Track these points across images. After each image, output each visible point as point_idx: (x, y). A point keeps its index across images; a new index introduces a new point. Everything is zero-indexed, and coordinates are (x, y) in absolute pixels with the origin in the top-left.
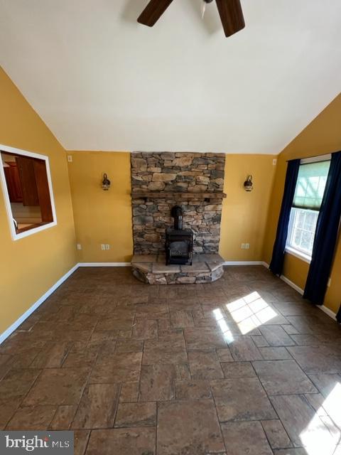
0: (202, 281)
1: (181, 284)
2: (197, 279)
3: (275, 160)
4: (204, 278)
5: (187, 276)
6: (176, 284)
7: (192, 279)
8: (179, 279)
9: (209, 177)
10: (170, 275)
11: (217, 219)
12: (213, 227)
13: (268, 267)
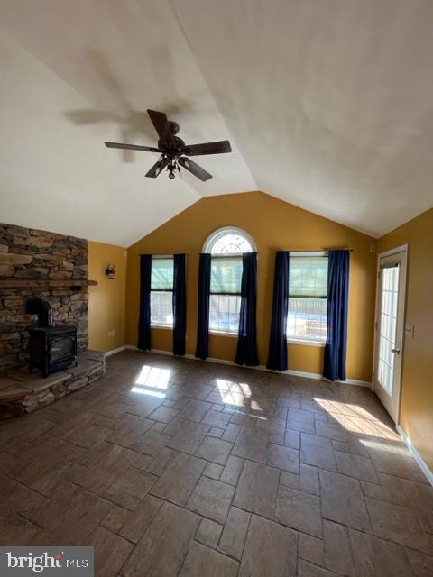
0: (96, 378)
1: (72, 392)
2: (89, 378)
3: (126, 252)
4: (96, 375)
5: (78, 379)
6: (67, 395)
7: (85, 380)
8: (70, 387)
9: (74, 263)
10: (57, 387)
11: (84, 310)
12: (81, 319)
13: (134, 348)
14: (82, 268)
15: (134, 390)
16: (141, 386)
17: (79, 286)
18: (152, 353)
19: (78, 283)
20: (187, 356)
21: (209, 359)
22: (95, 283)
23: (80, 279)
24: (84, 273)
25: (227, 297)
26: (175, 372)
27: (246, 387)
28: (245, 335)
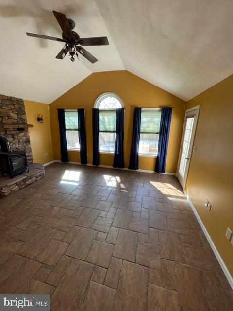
0: (40, 178)
1: (28, 185)
2: (37, 177)
3: (48, 107)
4: (40, 176)
5: (31, 178)
6: (25, 186)
7: (34, 179)
8: (27, 183)
9: (17, 114)
10: (20, 183)
11: (28, 141)
12: (26, 147)
13: (60, 161)
14: (23, 117)
15: (62, 182)
16: (65, 180)
17: (23, 128)
18: (70, 164)
19: (22, 126)
20: (88, 164)
21: (99, 166)
22: (32, 126)
23: (22, 124)
24: (24, 120)
25: (108, 134)
26: (83, 173)
27: (118, 178)
28: (118, 153)
